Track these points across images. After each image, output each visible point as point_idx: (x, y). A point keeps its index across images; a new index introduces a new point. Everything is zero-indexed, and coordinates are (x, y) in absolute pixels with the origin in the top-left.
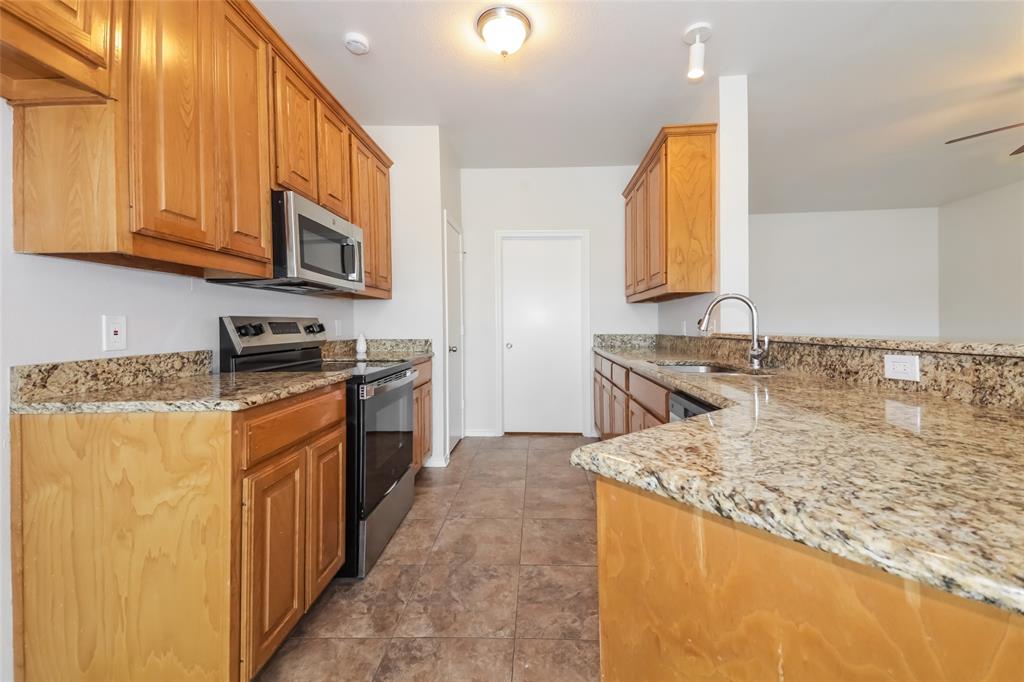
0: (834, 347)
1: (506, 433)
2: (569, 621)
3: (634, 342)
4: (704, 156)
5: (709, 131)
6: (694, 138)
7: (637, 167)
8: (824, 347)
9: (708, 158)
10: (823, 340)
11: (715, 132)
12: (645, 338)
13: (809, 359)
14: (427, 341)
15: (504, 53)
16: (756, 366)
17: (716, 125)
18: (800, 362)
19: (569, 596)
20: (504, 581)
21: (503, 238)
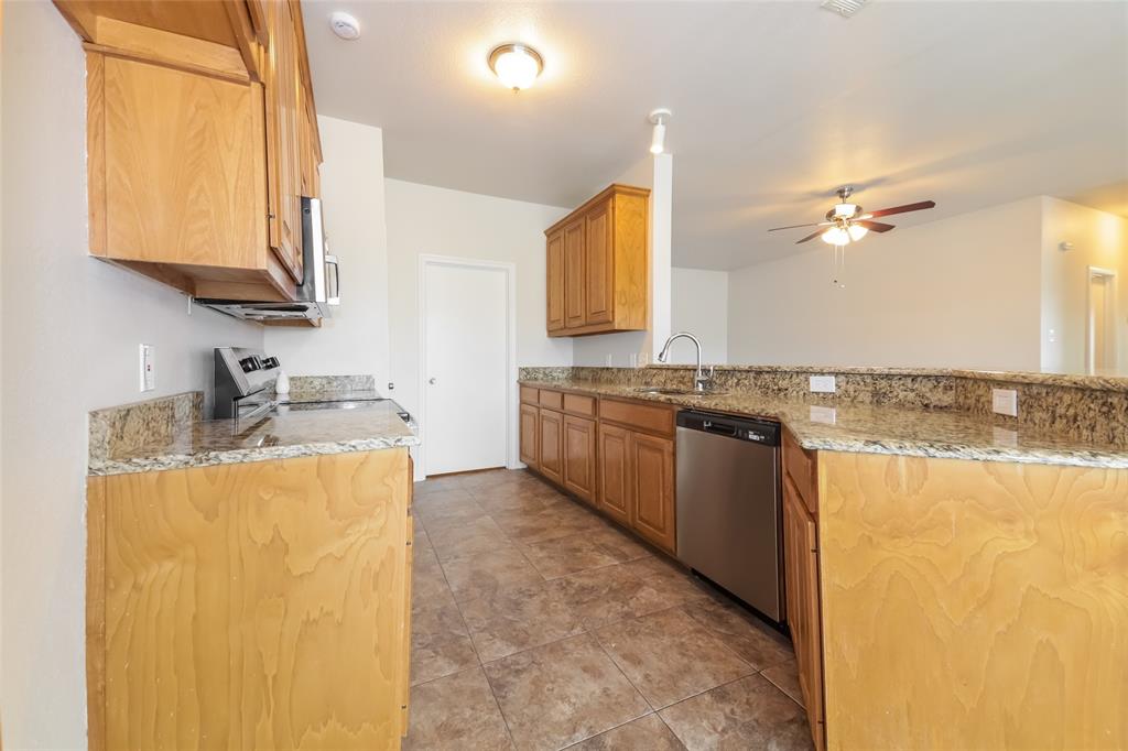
0: (768, 372)
1: (427, 477)
2: (619, 608)
3: (555, 374)
4: (640, 215)
5: (644, 194)
6: (634, 198)
7: (572, 211)
8: (759, 372)
9: (642, 216)
10: (760, 368)
11: (648, 196)
12: (563, 370)
13: (746, 382)
14: (369, 378)
15: (516, 89)
16: (701, 389)
17: (649, 191)
18: (737, 384)
19: (604, 592)
20: (544, 596)
21: (428, 263)
